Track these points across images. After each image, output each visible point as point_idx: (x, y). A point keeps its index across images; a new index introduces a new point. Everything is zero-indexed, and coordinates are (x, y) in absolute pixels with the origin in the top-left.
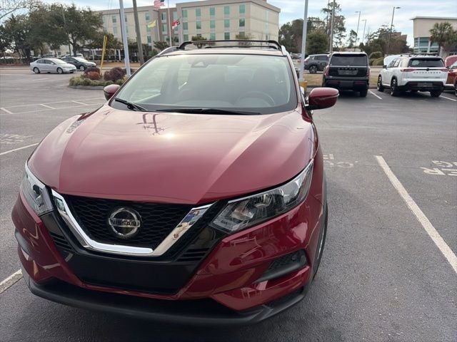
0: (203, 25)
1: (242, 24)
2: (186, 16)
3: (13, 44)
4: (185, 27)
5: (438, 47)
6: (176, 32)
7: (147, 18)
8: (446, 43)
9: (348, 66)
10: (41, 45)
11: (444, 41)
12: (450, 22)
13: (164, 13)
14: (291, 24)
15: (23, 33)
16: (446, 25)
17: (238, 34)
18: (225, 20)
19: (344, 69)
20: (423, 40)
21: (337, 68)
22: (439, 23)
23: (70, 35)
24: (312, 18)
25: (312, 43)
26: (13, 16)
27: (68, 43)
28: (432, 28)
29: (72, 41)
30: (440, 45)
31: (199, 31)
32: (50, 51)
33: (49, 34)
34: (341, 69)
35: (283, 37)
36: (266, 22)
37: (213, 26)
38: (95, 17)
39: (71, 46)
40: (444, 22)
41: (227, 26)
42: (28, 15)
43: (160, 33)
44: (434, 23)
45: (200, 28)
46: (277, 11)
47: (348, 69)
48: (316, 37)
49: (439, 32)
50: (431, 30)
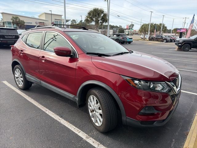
8: (19, 25)
9: (10, 34)
12: (18, 17)
19: (8, 35)
30: (17, 25)
34: (6, 35)
40: (16, 16)
47: (10, 35)
49: (15, 20)
50: (12, 19)
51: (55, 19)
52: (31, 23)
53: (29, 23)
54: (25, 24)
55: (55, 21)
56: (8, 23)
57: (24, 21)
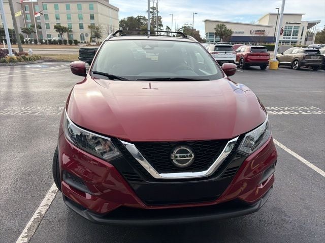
1: (92, 17)
2: (46, 9)
4: (46, 17)
5: (219, 39)
6: (39, 21)
8: (224, 37)
11: (223, 35)
12: (225, 24)
13: (27, 6)
14: (126, 20)
16: (223, 25)
17: (90, 25)
18: (79, 14)
20: (211, 35)
22: (219, 24)
24: (141, 17)
28: (215, 27)
30: (220, 38)
31: (58, 22)
36: (109, 17)
37: (69, 18)
40: (222, 24)
41: (81, 18)
43: (26, 21)
44: (217, 24)
45: (59, 19)
46: (117, 10)
49: (219, 30)
50: (215, 28)
51: (287, 23)
52: (243, 33)
53: (239, 33)
54: (233, 35)
55: (286, 26)
56: (210, 35)
57: (232, 30)
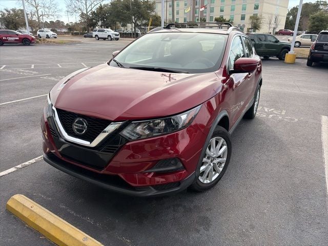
0: (225, 9)
1: (256, 8)
2: (214, 3)
3: (100, 23)
4: (212, 11)
6: (204, 15)
7: (186, 5)
10: (116, 23)
15: (106, 16)
17: (252, 15)
18: (243, 5)
21: (323, 44)
23: (133, 17)
25: (314, 23)
26: (101, 5)
27: (131, 23)
29: (134, 21)
31: (222, 14)
32: (121, 28)
33: (120, 17)
35: (291, 17)
36: (277, 5)
37: (233, 10)
38: (150, 5)
39: (133, 24)
41: (244, 9)
42: (110, 4)
43: (193, 15)
45: (223, 11)
48: (318, 17)
